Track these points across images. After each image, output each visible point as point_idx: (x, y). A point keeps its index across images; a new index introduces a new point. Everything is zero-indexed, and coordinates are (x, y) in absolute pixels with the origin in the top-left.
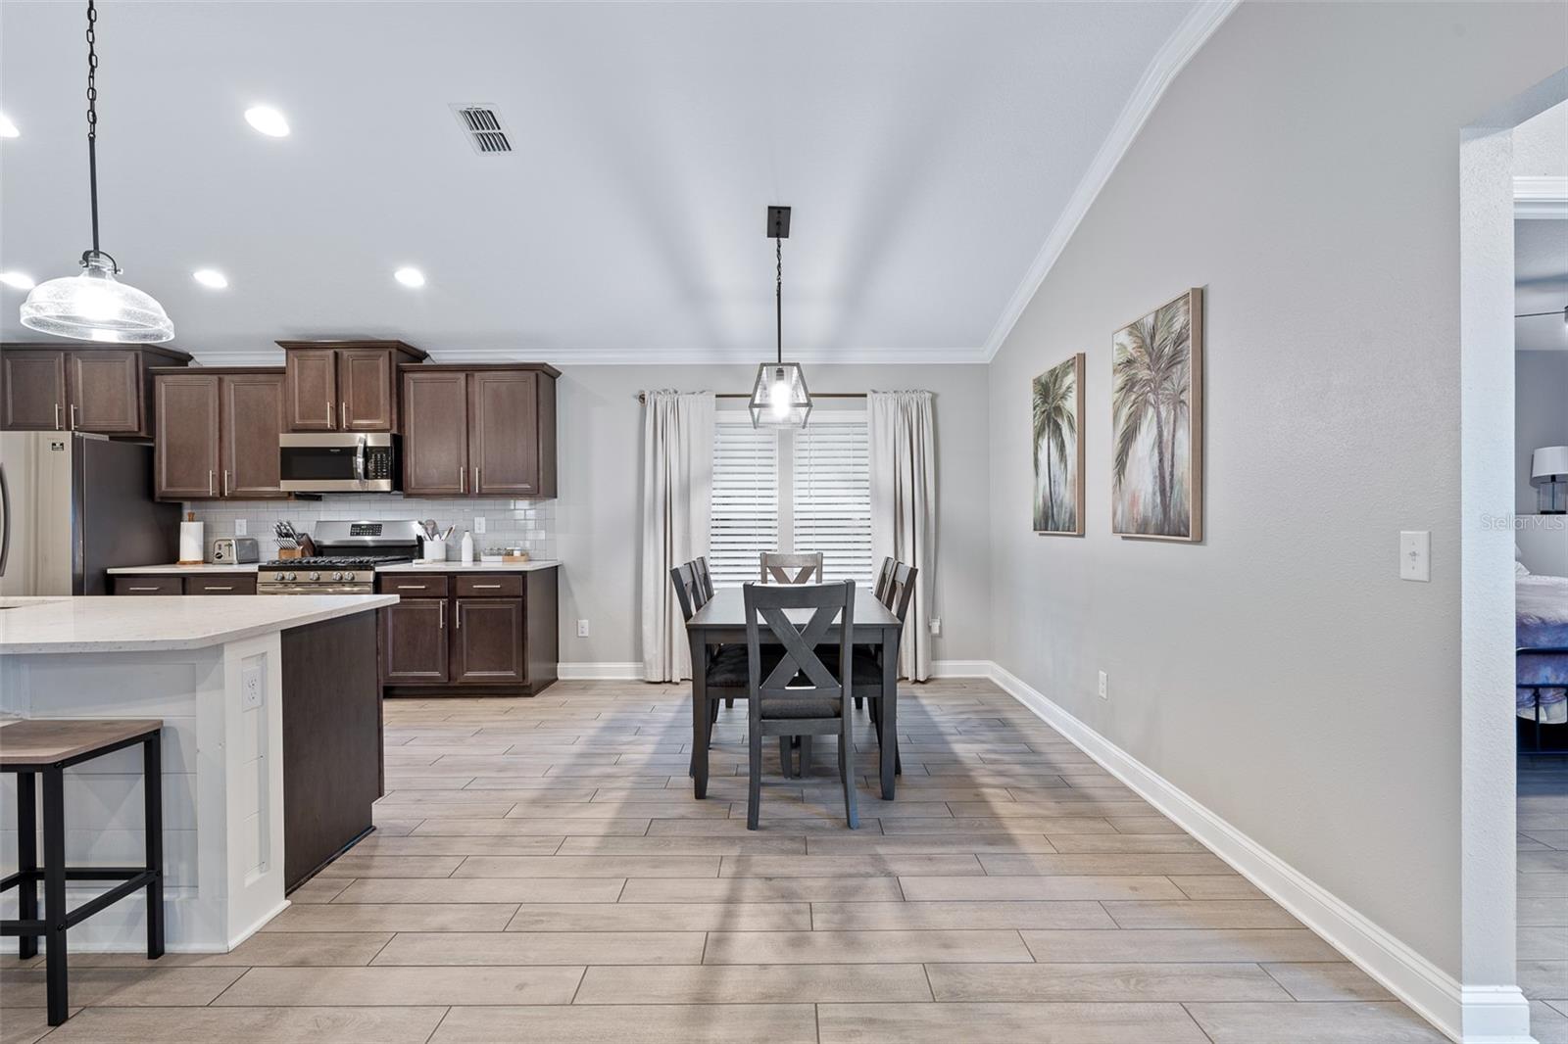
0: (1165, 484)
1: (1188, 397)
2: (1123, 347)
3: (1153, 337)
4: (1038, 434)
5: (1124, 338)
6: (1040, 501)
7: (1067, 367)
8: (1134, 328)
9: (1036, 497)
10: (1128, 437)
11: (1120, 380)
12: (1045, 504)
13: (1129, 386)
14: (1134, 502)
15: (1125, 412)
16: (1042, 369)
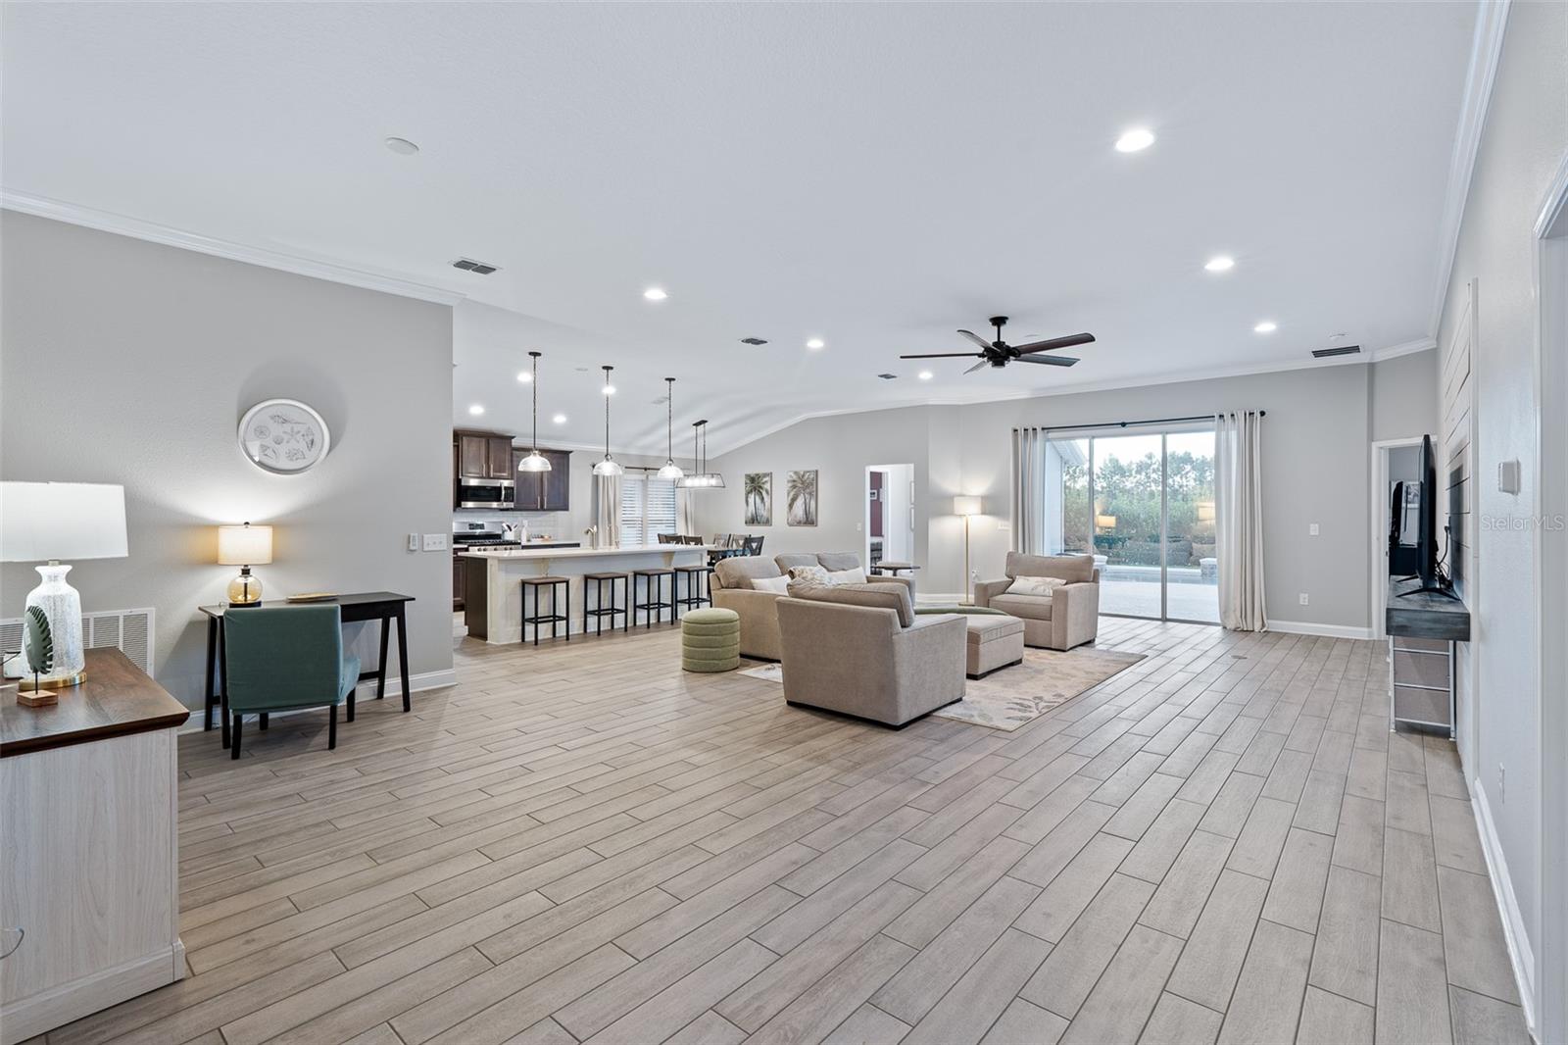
0: (807, 513)
1: (814, 494)
2: (791, 476)
3: (803, 476)
4: (748, 493)
5: (792, 474)
6: (750, 515)
7: (765, 475)
8: (796, 473)
9: (746, 513)
10: (794, 500)
11: (790, 485)
12: (752, 515)
13: (794, 487)
14: (795, 516)
15: (792, 494)
16: (752, 472)
